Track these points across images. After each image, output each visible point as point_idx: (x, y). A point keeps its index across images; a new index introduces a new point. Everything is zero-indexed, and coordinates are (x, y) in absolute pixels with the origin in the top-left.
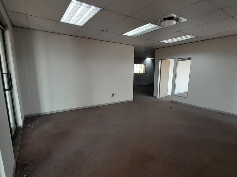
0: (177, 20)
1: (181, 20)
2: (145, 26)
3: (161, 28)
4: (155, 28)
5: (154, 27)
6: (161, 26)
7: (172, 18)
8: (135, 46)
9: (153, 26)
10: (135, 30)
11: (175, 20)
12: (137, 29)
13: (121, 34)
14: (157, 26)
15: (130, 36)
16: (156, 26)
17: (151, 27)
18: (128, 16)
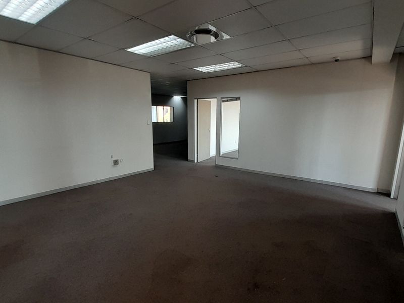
0: (216, 35)
1: (223, 37)
2: (166, 38)
3: (193, 45)
4: (184, 44)
5: (181, 43)
6: (193, 43)
7: (208, 32)
8: (151, 74)
9: (180, 40)
10: (149, 44)
11: (212, 35)
12: (153, 43)
13: (124, 49)
14: (187, 42)
15: (141, 54)
16: (184, 41)
17: (176, 43)
18: (133, 18)
